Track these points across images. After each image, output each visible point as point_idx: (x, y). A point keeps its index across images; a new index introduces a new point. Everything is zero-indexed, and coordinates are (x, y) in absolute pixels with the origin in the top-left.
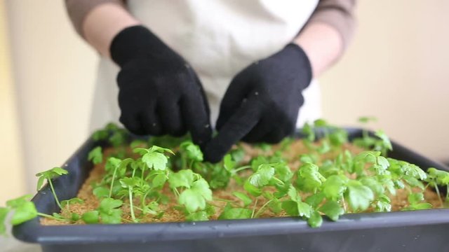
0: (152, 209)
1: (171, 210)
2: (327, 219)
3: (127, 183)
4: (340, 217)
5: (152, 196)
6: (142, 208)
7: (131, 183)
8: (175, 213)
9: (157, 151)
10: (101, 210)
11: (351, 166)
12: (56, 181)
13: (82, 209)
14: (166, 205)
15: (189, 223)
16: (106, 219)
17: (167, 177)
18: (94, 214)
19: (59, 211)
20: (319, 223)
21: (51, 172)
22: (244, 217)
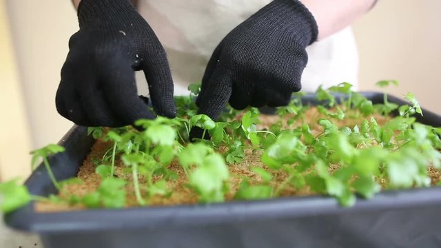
0: (160, 189)
1: (180, 187)
2: (359, 196)
3: (130, 160)
4: (376, 194)
5: (159, 173)
6: (149, 186)
7: (135, 160)
8: (185, 191)
9: (163, 123)
10: (103, 192)
11: (378, 134)
12: (53, 160)
13: (83, 188)
14: (175, 182)
15: (203, 204)
16: (108, 202)
17: (175, 152)
18: (95, 197)
19: (56, 192)
20: (351, 202)
21: (45, 149)
22: (264, 195)
